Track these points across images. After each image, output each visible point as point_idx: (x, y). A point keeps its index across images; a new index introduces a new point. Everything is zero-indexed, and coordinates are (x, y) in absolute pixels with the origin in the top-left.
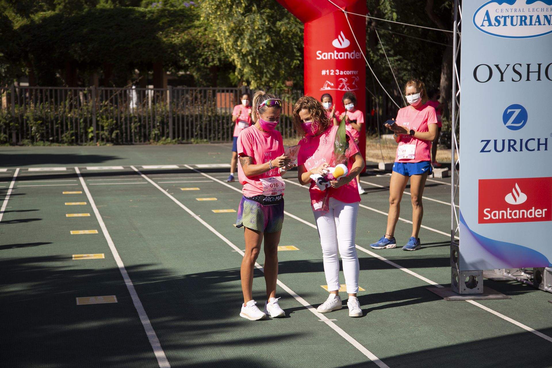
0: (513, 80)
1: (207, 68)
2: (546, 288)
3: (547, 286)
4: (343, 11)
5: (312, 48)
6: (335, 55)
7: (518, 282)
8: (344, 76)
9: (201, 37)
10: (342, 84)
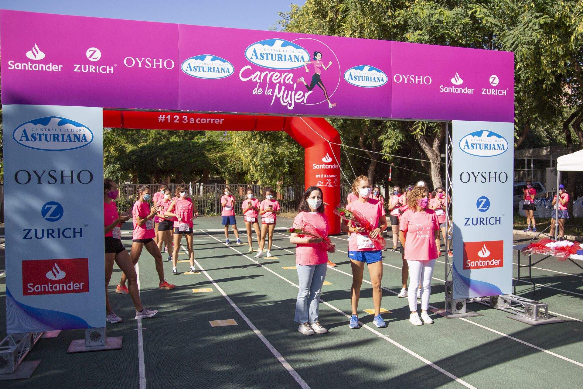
0: (482, 182)
1: (235, 173)
2: (499, 308)
3: (500, 306)
4: (328, 142)
5: (310, 162)
6: (323, 167)
8: (329, 178)
9: (231, 156)
10: (327, 183)
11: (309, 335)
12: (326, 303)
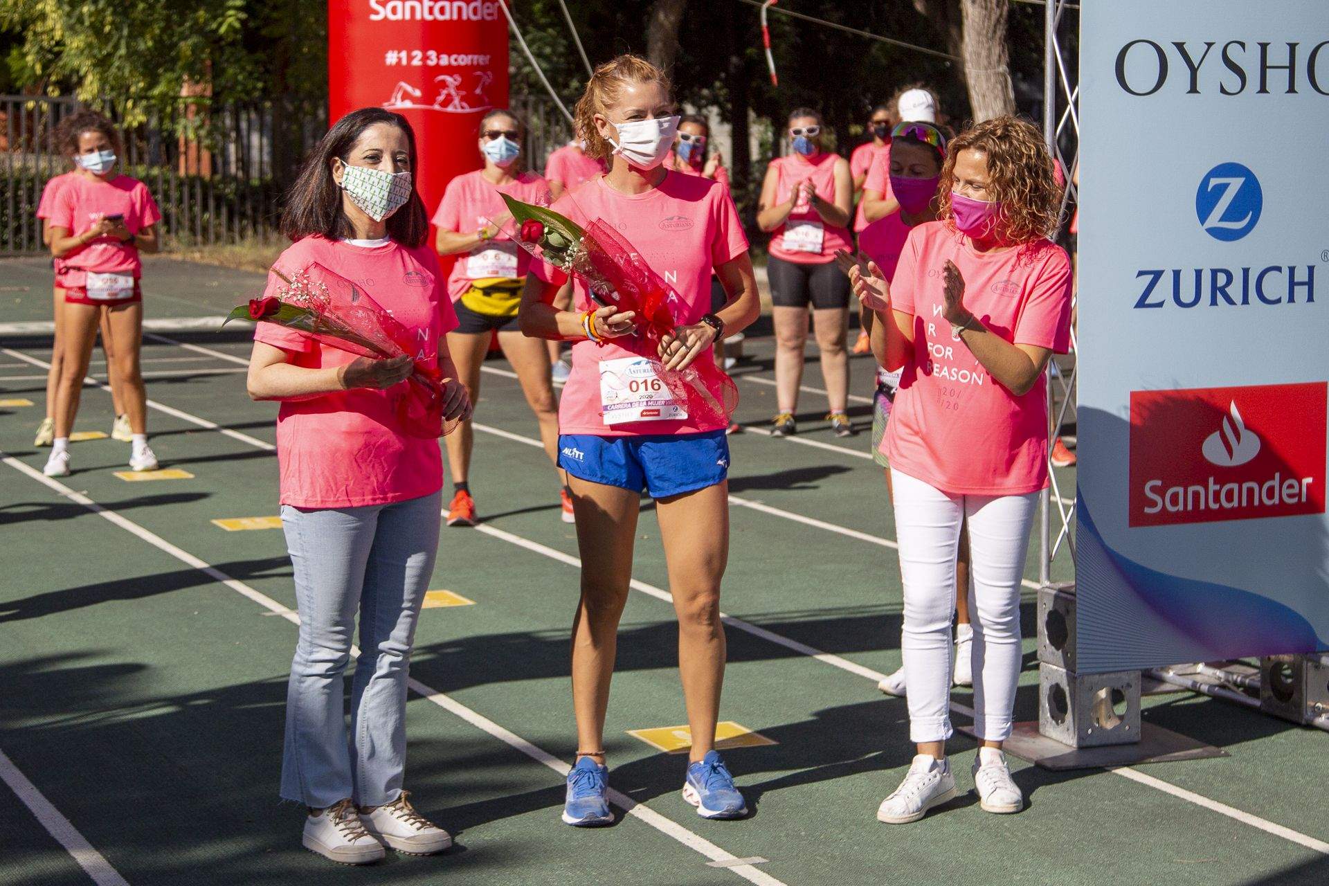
0: (1223, 91)
3: (1311, 708)
6: (424, 9)
7: (1199, 693)
8: (450, 70)
10: (445, 92)
11: (358, 865)
12: (442, 700)
